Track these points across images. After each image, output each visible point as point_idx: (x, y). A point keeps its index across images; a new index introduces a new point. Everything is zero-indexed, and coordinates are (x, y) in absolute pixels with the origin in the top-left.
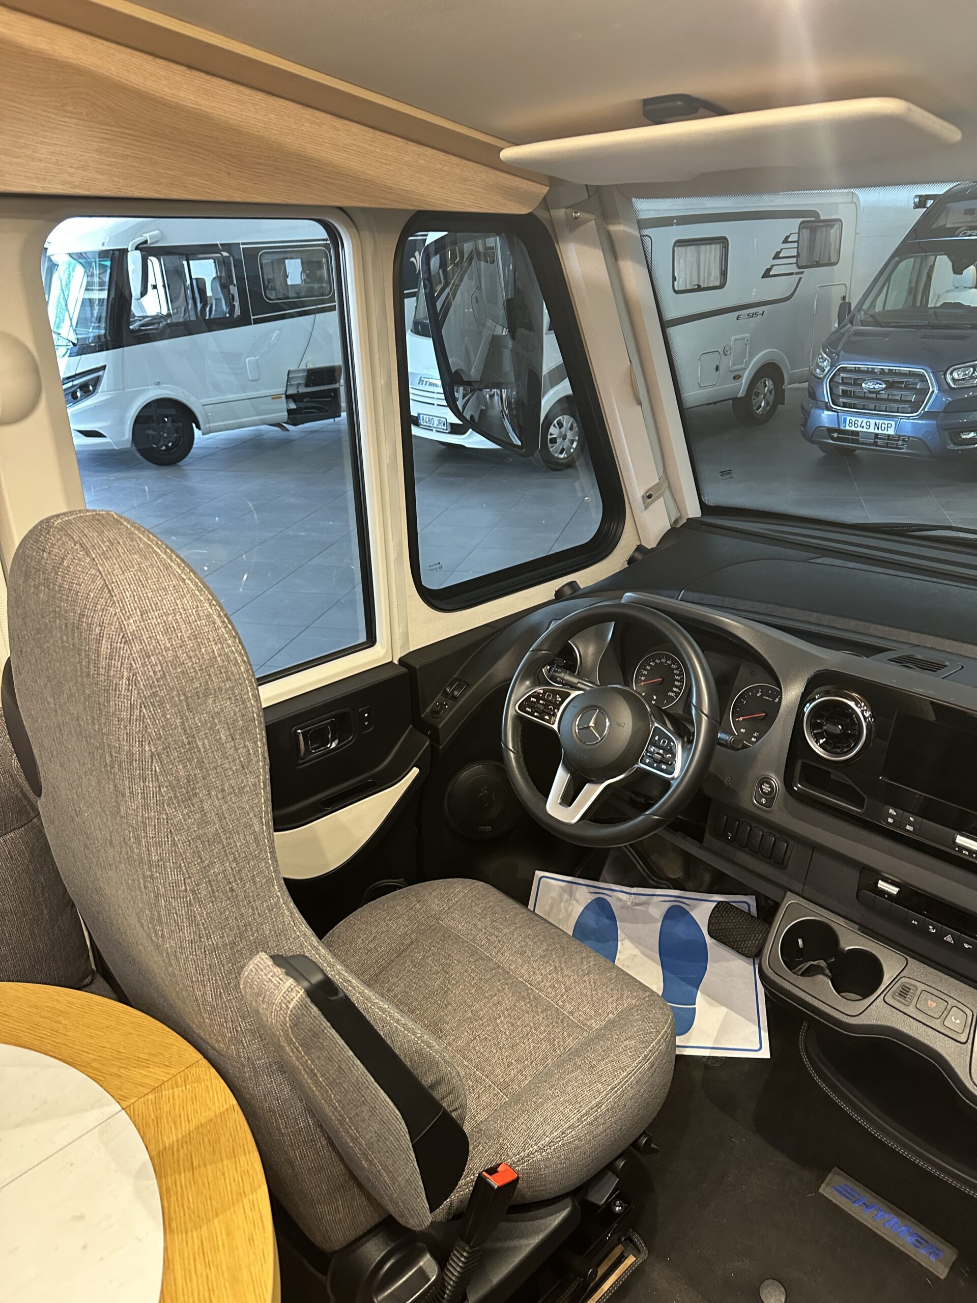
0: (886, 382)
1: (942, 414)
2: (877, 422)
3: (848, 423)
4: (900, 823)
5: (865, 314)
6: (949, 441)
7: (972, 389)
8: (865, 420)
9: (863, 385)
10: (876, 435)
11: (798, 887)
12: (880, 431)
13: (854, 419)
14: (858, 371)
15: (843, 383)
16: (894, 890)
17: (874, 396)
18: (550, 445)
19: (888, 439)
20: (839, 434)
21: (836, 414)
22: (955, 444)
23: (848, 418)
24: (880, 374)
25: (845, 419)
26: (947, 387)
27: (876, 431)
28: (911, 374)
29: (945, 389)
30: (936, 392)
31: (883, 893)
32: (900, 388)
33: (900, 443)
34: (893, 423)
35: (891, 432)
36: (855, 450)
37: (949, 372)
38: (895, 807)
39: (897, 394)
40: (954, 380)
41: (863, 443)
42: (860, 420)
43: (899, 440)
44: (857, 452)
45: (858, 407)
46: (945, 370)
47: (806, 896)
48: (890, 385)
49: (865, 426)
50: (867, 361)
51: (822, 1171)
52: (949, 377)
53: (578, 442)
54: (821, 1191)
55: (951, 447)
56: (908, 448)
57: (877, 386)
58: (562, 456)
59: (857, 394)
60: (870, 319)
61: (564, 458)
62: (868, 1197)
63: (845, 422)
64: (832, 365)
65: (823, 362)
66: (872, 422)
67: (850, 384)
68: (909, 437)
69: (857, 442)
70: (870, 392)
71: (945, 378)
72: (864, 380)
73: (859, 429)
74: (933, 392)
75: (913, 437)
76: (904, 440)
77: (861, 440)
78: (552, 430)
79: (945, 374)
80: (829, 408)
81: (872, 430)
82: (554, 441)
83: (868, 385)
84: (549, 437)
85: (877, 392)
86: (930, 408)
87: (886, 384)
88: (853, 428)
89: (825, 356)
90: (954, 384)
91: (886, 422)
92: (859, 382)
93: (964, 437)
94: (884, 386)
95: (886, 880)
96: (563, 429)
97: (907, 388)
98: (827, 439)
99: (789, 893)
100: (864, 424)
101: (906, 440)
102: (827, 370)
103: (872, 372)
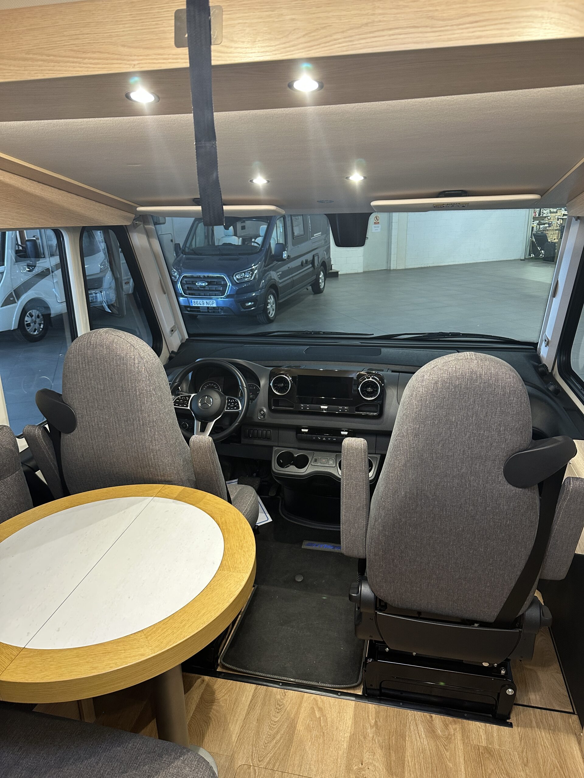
0: (207, 282)
1: (236, 295)
2: (207, 301)
3: (193, 303)
4: (305, 408)
5: (188, 249)
6: (241, 308)
7: (245, 283)
8: (201, 301)
9: (197, 284)
10: (208, 307)
11: (276, 444)
12: (209, 306)
13: (196, 301)
14: (192, 277)
15: (187, 284)
16: (307, 430)
17: (203, 289)
18: (27, 328)
19: (214, 309)
20: (190, 308)
21: (186, 299)
22: (245, 309)
23: (193, 301)
24: (204, 278)
25: (191, 301)
26: (235, 283)
27: (208, 306)
28: (218, 277)
29: (234, 283)
30: (231, 285)
31: (304, 433)
32: (215, 285)
33: (220, 310)
34: (215, 301)
35: (215, 305)
36: (197, 316)
37: (234, 275)
38: (302, 403)
39: (214, 287)
40: (238, 279)
41: (203, 312)
42: (199, 301)
43: (219, 309)
44: (199, 317)
45: (196, 294)
46: (232, 274)
47: (280, 446)
48: (210, 283)
49: (202, 304)
50: (196, 272)
51: (301, 542)
52: (235, 278)
53: (44, 324)
54: (302, 547)
55: (243, 310)
56: (224, 313)
57: (204, 284)
58: (35, 333)
59: (194, 288)
60: (192, 252)
61: (37, 335)
62: (316, 543)
63: (192, 302)
64: (180, 275)
65: (175, 273)
66: (205, 301)
67: (190, 284)
68: (223, 307)
69: (199, 311)
70: (200, 287)
71: (233, 278)
72: (196, 282)
73: (199, 305)
74: (229, 285)
75: (225, 307)
76: (221, 309)
77: (201, 310)
78: (26, 318)
79: (233, 277)
80: (183, 296)
81: (205, 305)
82: (29, 325)
83: (199, 284)
84: (26, 323)
85: (204, 287)
86: (230, 292)
87: (208, 283)
88: (196, 305)
89: (175, 270)
90: (238, 281)
91: (211, 301)
92: (194, 283)
93: (247, 305)
94: (207, 284)
95: (304, 428)
96: (33, 318)
97: (217, 284)
98: (185, 311)
99: (274, 447)
100: (201, 303)
101: (222, 308)
102: (177, 278)
103: (199, 277)
